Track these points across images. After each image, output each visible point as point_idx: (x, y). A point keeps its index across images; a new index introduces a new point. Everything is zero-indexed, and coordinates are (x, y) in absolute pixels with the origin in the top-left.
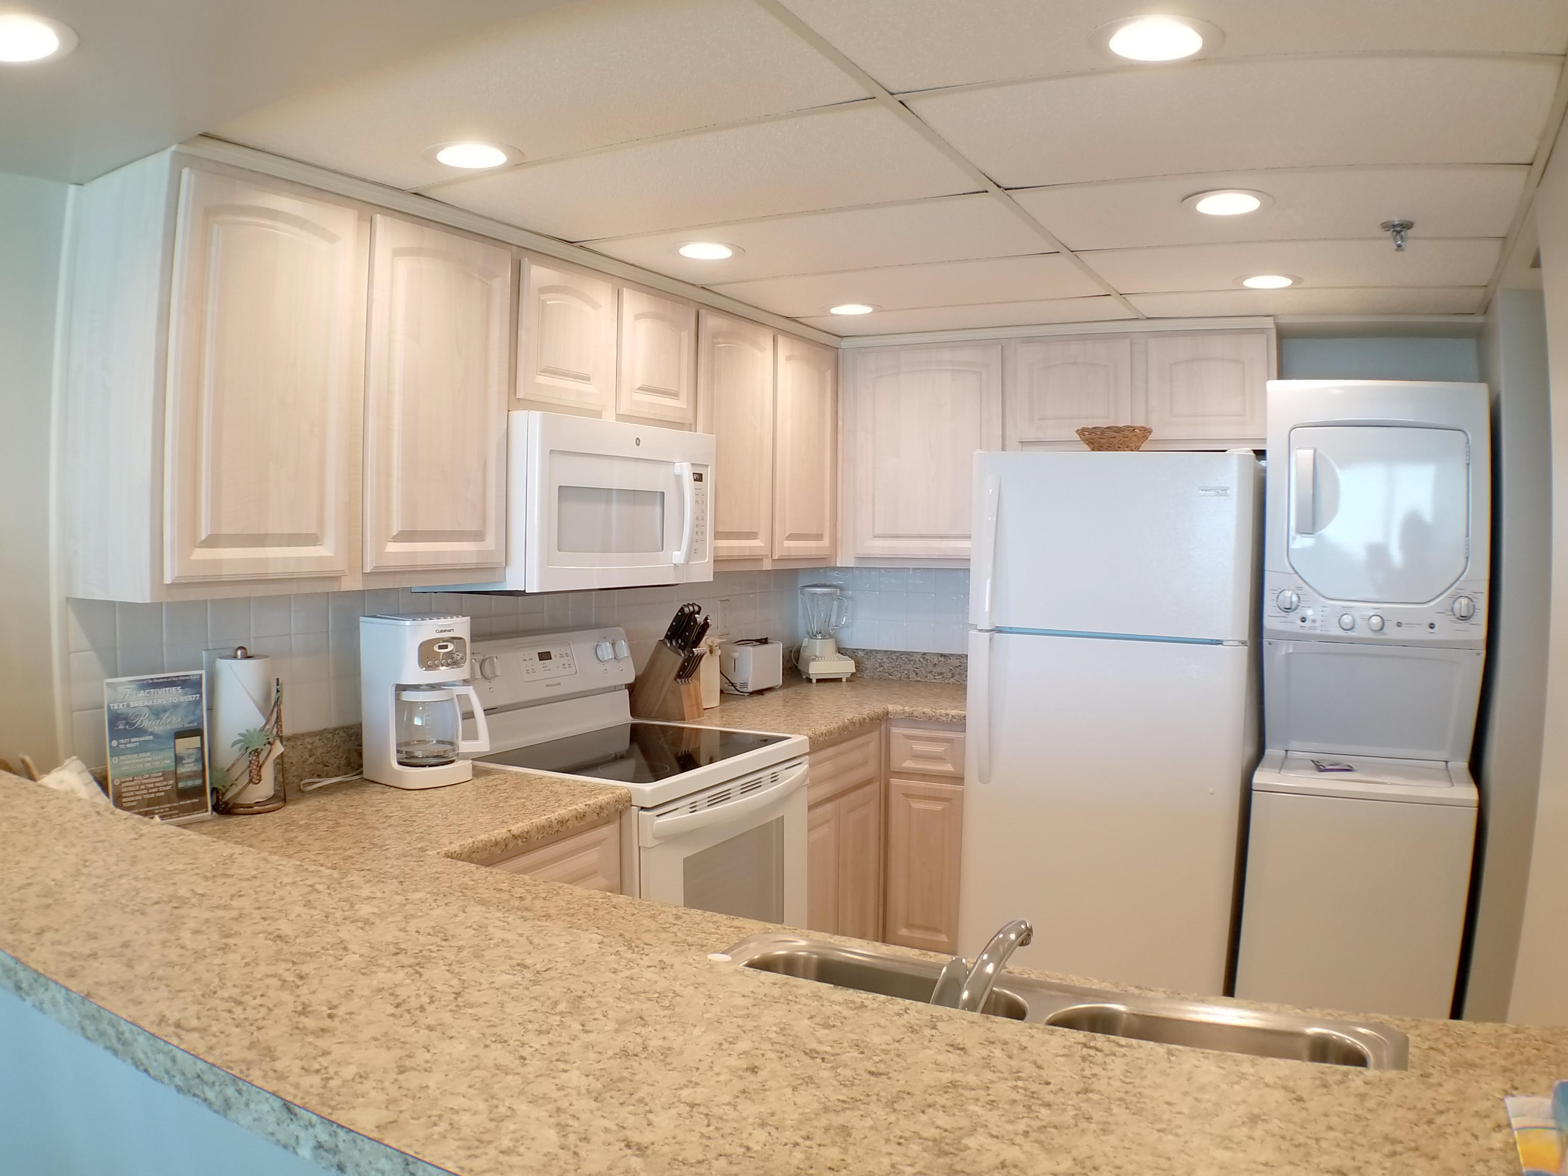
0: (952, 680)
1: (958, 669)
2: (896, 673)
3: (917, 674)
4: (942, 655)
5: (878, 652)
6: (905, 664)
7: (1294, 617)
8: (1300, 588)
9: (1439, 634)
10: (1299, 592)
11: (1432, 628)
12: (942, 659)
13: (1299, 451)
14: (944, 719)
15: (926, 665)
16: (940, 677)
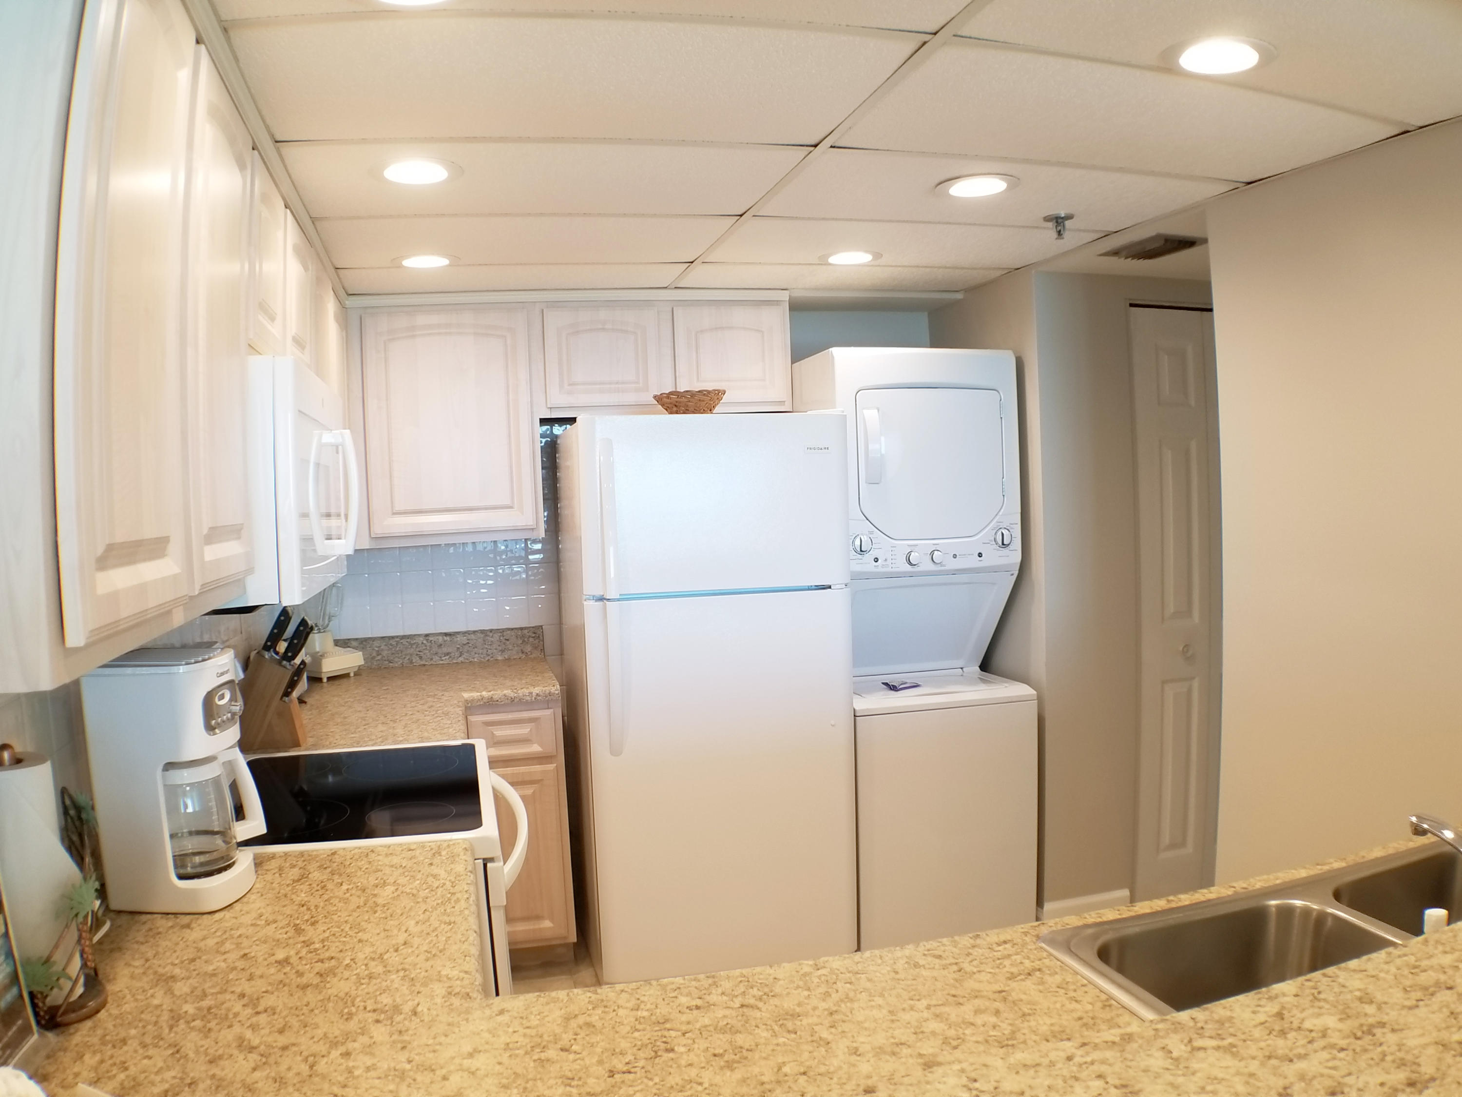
0: (461, 659)
1: (466, 647)
2: (396, 660)
3: (421, 658)
4: (446, 634)
5: (373, 639)
6: (407, 648)
7: (869, 558)
8: (871, 533)
9: (985, 562)
10: (871, 536)
11: (980, 556)
12: (448, 638)
13: (865, 411)
14: (528, 698)
15: (431, 647)
16: (447, 657)
